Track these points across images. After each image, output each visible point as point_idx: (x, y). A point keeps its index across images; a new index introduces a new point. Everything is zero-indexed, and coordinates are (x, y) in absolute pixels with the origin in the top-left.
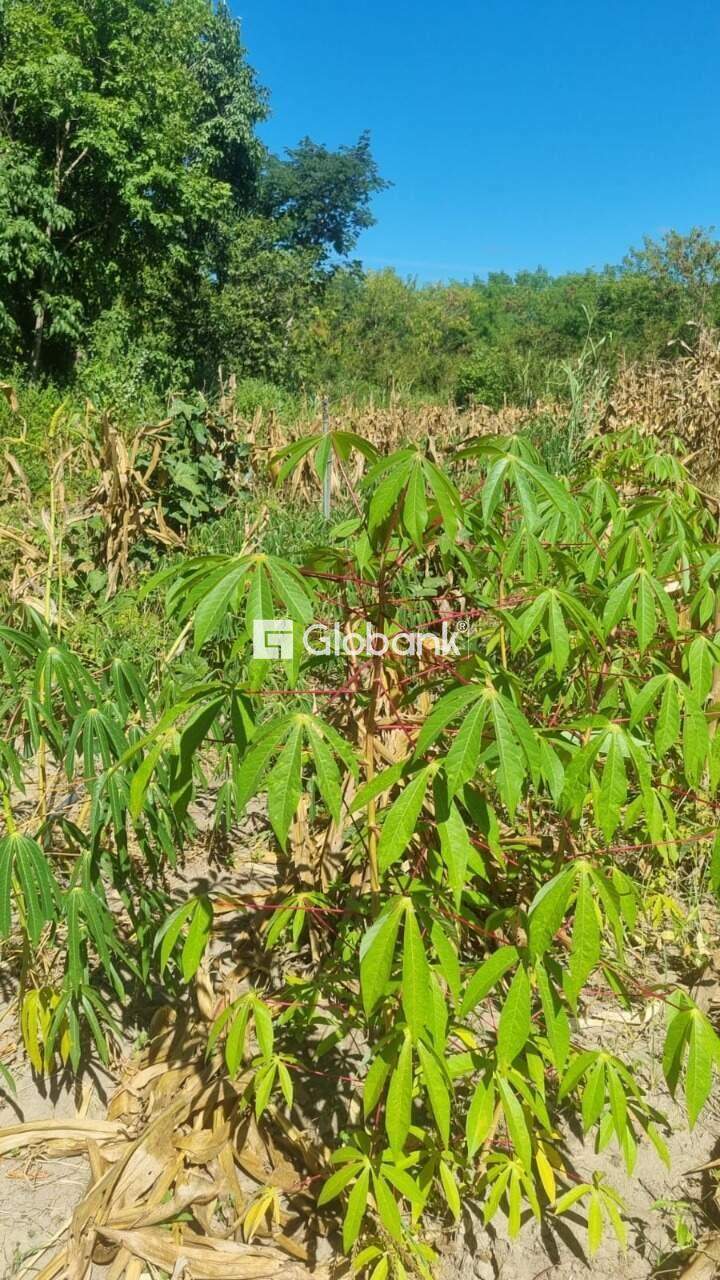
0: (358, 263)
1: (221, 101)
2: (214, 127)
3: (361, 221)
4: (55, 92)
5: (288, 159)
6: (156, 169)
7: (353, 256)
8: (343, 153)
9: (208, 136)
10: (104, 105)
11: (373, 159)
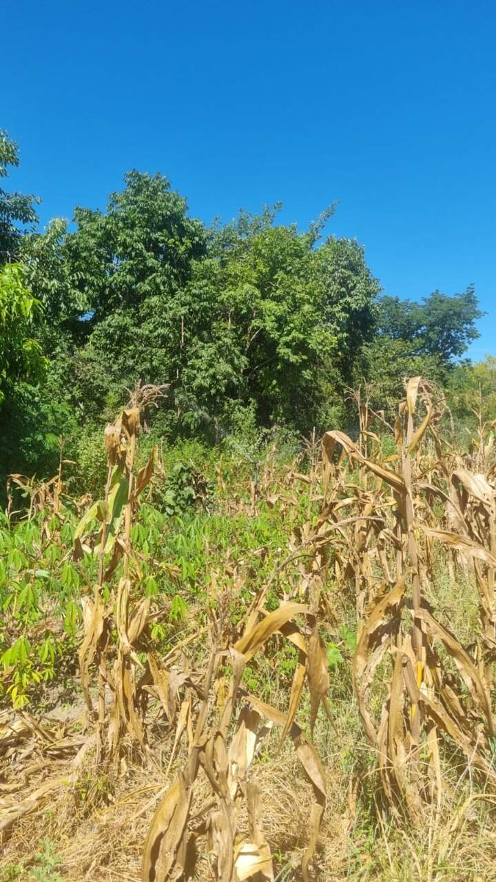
0: (468, 361)
1: (349, 290)
2: (345, 303)
3: (472, 335)
4: (243, 302)
5: (424, 303)
6: (295, 334)
7: (464, 356)
8: (457, 297)
9: (340, 307)
10: (268, 305)
11: (477, 299)
